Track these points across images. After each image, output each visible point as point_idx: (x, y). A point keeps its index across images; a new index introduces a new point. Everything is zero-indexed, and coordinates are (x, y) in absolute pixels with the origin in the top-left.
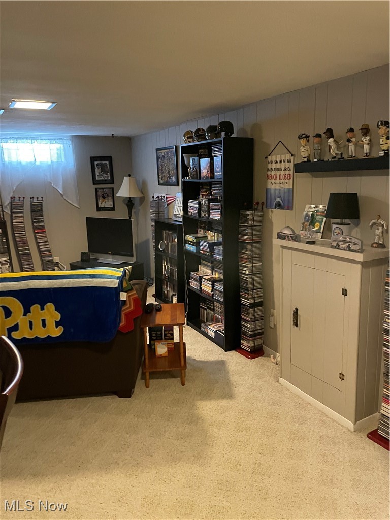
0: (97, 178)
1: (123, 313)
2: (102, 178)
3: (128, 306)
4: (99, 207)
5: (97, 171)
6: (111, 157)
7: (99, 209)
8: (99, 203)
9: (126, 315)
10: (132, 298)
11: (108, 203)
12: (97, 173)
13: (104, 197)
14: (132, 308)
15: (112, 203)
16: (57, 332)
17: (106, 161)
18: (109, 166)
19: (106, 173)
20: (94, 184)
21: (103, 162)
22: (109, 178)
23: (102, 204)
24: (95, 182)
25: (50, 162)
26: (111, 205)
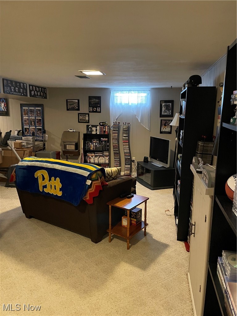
0: (163, 114)
1: (88, 192)
2: (166, 114)
3: (92, 189)
4: (162, 131)
5: (163, 109)
6: (173, 101)
7: (161, 132)
8: (162, 129)
9: (90, 194)
10: (96, 185)
11: (168, 129)
12: (163, 111)
13: (165, 125)
14: (93, 190)
15: (170, 129)
16: (60, 194)
17: (170, 103)
18: (172, 106)
19: (169, 110)
20: (160, 117)
21: (168, 104)
22: (170, 114)
23: (163, 130)
24: (161, 116)
25: (137, 104)
26: (169, 130)
